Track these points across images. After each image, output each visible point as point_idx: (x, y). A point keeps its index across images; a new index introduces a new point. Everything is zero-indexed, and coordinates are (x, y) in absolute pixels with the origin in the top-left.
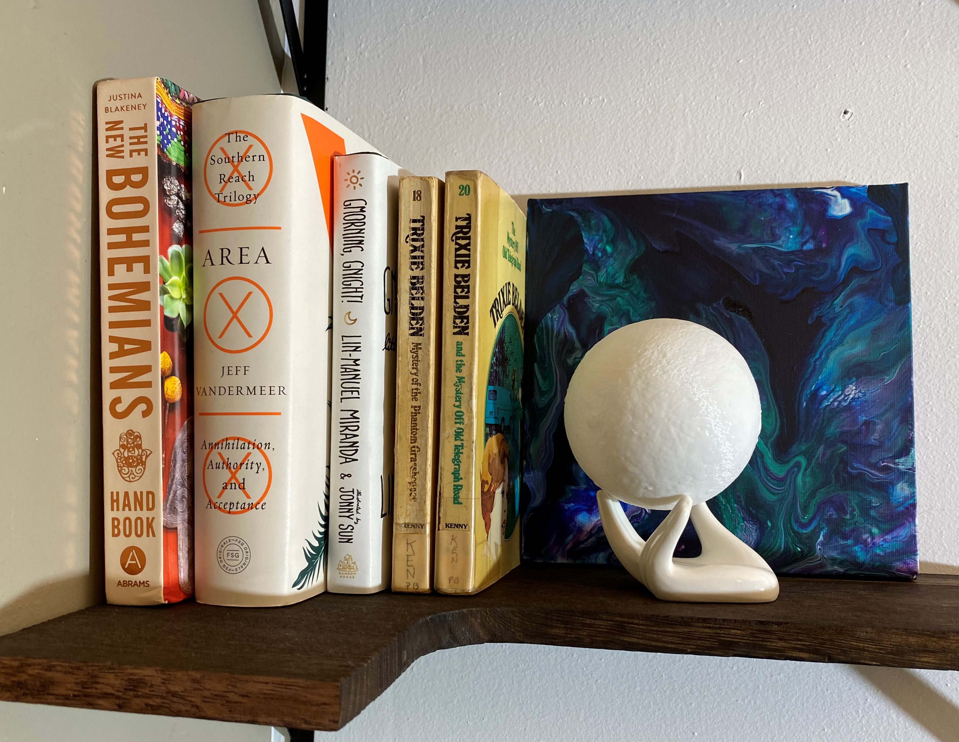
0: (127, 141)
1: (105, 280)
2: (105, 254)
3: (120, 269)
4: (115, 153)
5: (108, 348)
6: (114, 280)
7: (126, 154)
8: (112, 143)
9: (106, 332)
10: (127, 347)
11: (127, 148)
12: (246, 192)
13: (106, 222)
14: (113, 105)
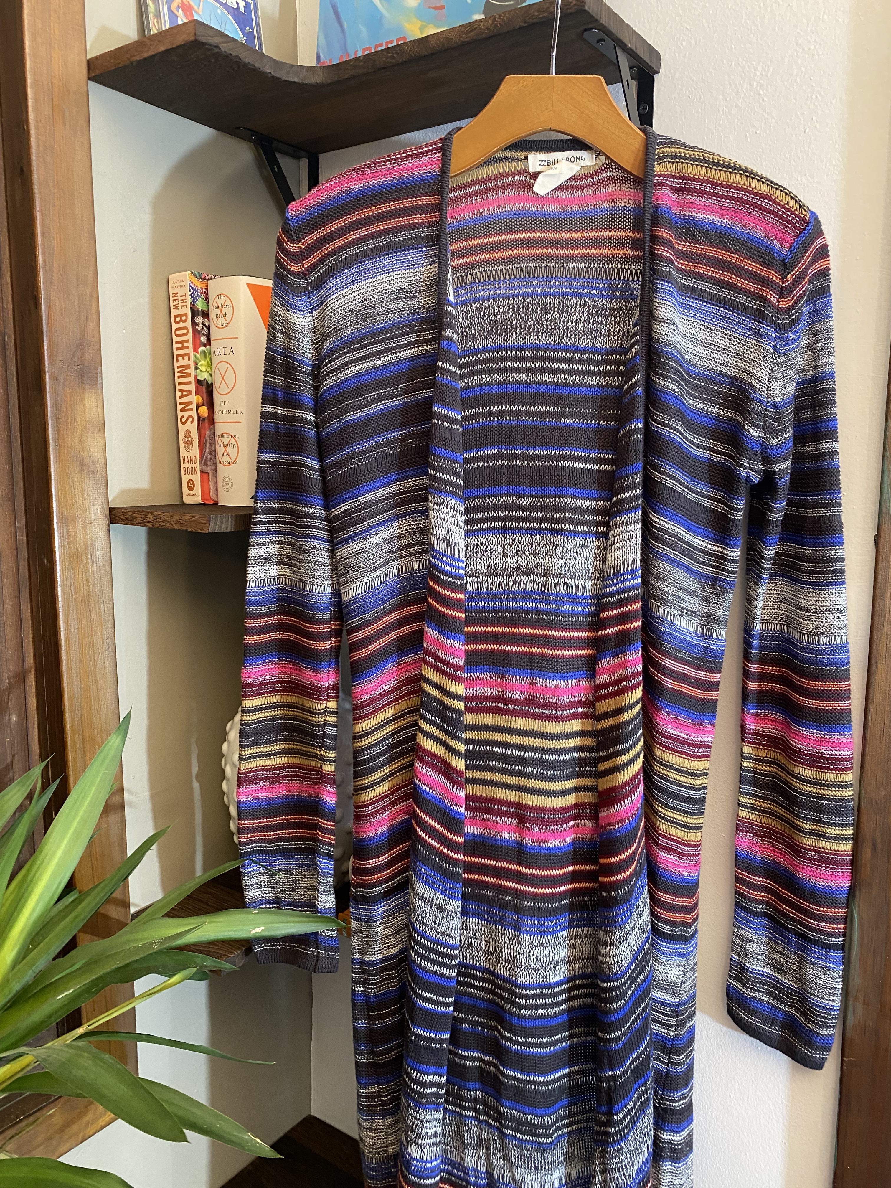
0: (180, 302)
1: (176, 365)
2: (176, 353)
3: (180, 359)
4: (176, 308)
5: (179, 394)
6: (179, 364)
7: (180, 308)
8: (175, 303)
9: (178, 387)
10: (184, 393)
11: (180, 305)
12: (224, 322)
13: (175, 339)
14: (175, 285)
